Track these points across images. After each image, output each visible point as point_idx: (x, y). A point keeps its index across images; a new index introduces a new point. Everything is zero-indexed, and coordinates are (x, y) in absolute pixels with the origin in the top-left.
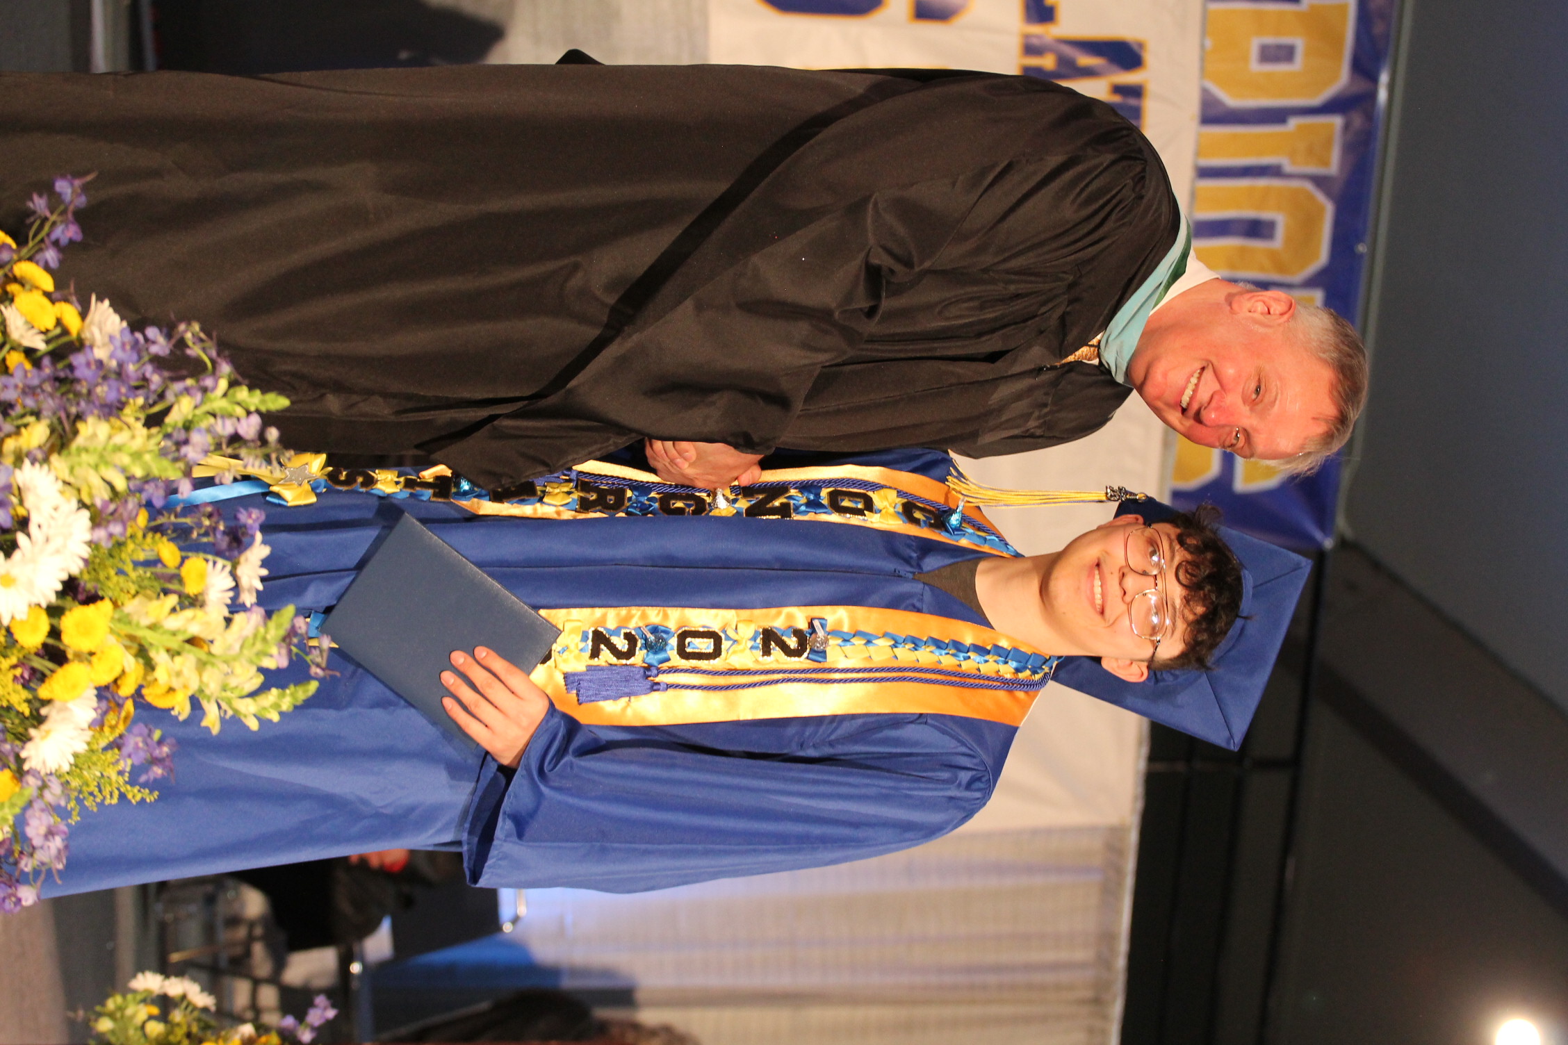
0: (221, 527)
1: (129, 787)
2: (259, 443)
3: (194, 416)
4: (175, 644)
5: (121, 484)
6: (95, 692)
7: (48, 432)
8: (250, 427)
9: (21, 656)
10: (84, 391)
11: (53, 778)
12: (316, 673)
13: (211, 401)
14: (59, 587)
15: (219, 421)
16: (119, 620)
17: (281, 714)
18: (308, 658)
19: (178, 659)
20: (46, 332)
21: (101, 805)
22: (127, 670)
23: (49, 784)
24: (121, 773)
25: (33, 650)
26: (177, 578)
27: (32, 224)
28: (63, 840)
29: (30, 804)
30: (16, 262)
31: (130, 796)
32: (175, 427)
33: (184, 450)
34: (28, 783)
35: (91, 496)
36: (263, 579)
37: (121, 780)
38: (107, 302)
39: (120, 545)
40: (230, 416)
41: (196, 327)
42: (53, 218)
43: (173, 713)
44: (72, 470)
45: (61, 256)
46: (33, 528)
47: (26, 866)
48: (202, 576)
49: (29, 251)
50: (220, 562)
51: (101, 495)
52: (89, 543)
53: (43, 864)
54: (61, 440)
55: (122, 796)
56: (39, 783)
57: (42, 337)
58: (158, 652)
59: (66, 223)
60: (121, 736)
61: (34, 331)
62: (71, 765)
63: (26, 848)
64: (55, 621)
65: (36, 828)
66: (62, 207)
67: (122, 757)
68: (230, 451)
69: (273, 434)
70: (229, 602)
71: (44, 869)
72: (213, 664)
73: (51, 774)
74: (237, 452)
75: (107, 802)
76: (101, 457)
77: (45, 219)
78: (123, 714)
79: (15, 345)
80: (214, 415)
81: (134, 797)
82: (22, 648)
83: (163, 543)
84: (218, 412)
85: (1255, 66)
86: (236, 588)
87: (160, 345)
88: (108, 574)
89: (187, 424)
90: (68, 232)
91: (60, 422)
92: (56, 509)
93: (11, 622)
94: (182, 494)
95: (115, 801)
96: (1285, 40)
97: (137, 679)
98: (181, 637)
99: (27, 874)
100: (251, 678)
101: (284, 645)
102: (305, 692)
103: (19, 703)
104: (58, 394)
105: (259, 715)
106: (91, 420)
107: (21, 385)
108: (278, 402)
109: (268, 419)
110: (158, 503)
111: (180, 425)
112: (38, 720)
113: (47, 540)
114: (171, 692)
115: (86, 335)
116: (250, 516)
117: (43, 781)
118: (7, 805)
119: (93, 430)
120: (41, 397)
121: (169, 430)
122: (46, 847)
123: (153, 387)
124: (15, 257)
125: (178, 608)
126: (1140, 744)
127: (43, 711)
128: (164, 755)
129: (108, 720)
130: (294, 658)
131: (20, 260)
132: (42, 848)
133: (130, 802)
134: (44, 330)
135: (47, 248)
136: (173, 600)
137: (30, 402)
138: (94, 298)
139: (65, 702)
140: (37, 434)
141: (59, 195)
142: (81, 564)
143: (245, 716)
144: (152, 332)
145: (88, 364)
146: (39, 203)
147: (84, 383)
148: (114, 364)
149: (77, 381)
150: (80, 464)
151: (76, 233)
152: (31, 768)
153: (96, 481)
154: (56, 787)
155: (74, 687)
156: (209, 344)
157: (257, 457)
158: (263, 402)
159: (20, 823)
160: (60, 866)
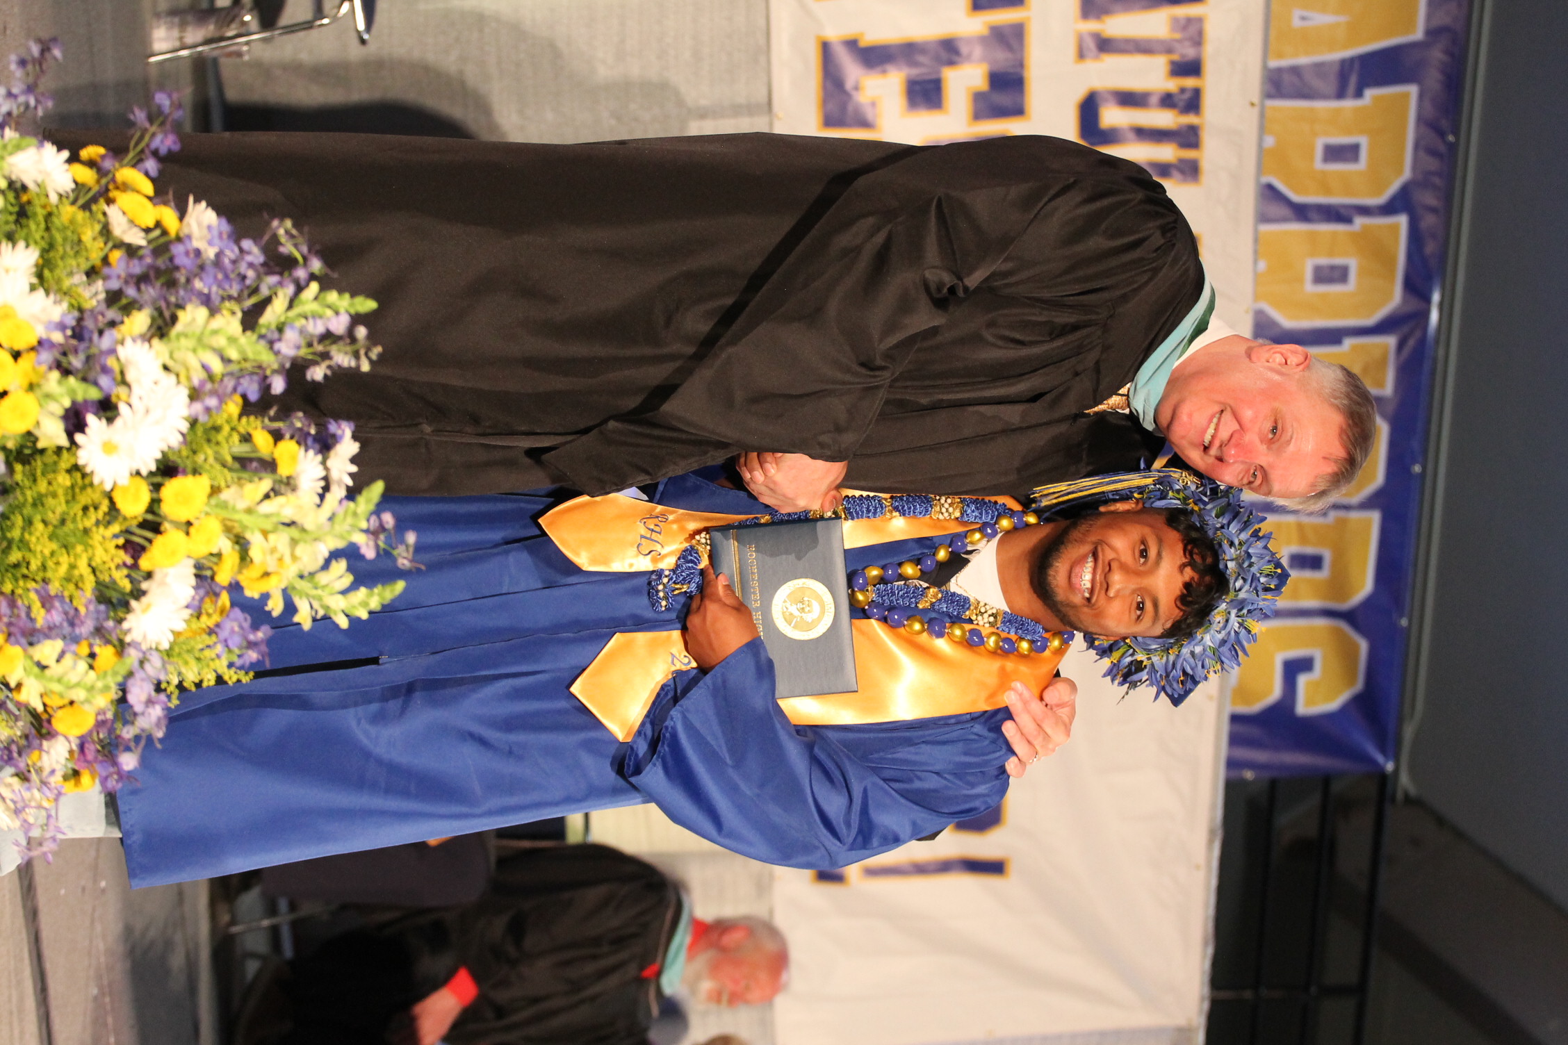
0: (313, 431)
1: (226, 670)
2: (348, 341)
3: (287, 318)
4: (268, 525)
5: (217, 367)
6: (193, 571)
7: (148, 321)
8: (339, 325)
9: (124, 528)
10: (183, 280)
11: (154, 653)
12: (403, 564)
13: (303, 303)
14: (159, 456)
15: (311, 321)
16: (217, 506)
17: (370, 613)
18: (395, 553)
19: (272, 537)
20: (147, 230)
21: (198, 685)
22: (224, 552)
23: (151, 658)
24: (218, 656)
25: (135, 523)
26: (269, 465)
27: (132, 136)
28: (163, 709)
29: (130, 674)
30: (117, 170)
31: (226, 678)
32: (268, 328)
33: (277, 346)
34: (129, 655)
35: (189, 378)
36: (351, 475)
37: (217, 661)
38: (204, 204)
39: (217, 429)
40: (321, 317)
41: (288, 223)
42: (153, 129)
43: (267, 609)
44: (171, 357)
45: (160, 166)
46: (134, 400)
47: (128, 732)
48: (294, 458)
49: (130, 160)
50: (311, 452)
51: (198, 376)
52: (186, 419)
53: (143, 730)
54: (162, 327)
55: (220, 680)
56: (141, 655)
57: (142, 234)
58: (253, 533)
59: (166, 135)
60: (218, 625)
61: (135, 230)
62: (170, 643)
63: (128, 718)
64: (155, 496)
65: (138, 694)
66: (161, 119)
67: (220, 642)
68: (319, 348)
69: (361, 332)
70: (320, 491)
71: (144, 735)
72: (305, 542)
73: (151, 649)
74: (328, 348)
75: (205, 684)
76: (200, 340)
77: (145, 131)
78: (220, 603)
79: (117, 242)
80: (306, 318)
81: (230, 678)
82: (125, 519)
83: (256, 428)
84: (309, 314)
85: (1310, 287)
86: (326, 479)
87: (255, 253)
88: (206, 454)
89: (280, 326)
90: (165, 142)
91: (161, 314)
92: (156, 383)
93: (112, 490)
94: (275, 389)
95: (212, 683)
96: (1338, 261)
97: (233, 566)
98: (275, 520)
99: (129, 740)
100: (341, 577)
101: (371, 536)
102: (392, 591)
103: (121, 578)
104: (158, 284)
105: (347, 611)
106: (189, 307)
107: (123, 275)
108: (367, 305)
109: (357, 319)
110: (253, 396)
111: (273, 327)
112: (138, 594)
113: (147, 411)
114: (266, 578)
115: (185, 231)
116: (339, 427)
117: (144, 658)
118: (110, 673)
119: (192, 316)
120: (143, 287)
121: (263, 331)
122: (146, 714)
123: (248, 282)
124: (117, 165)
125: (272, 494)
126: (1206, 944)
127: (144, 586)
128: (260, 640)
129: (206, 610)
130: (382, 552)
131: (122, 166)
132: (143, 714)
133: (226, 683)
134: (144, 227)
135: (147, 158)
136: (266, 484)
137: (131, 292)
138: (191, 199)
139: (166, 575)
140: (140, 321)
141: (159, 107)
142: (180, 438)
143: (335, 613)
144: (247, 244)
145: (187, 253)
146: (140, 116)
147: (183, 271)
148: (211, 253)
149: (177, 268)
150: (179, 349)
151: (175, 143)
152: (133, 641)
153: (194, 363)
154: (156, 660)
155: (173, 553)
156: (300, 240)
157: (346, 353)
158: (352, 305)
159: (123, 689)
160: (160, 734)
